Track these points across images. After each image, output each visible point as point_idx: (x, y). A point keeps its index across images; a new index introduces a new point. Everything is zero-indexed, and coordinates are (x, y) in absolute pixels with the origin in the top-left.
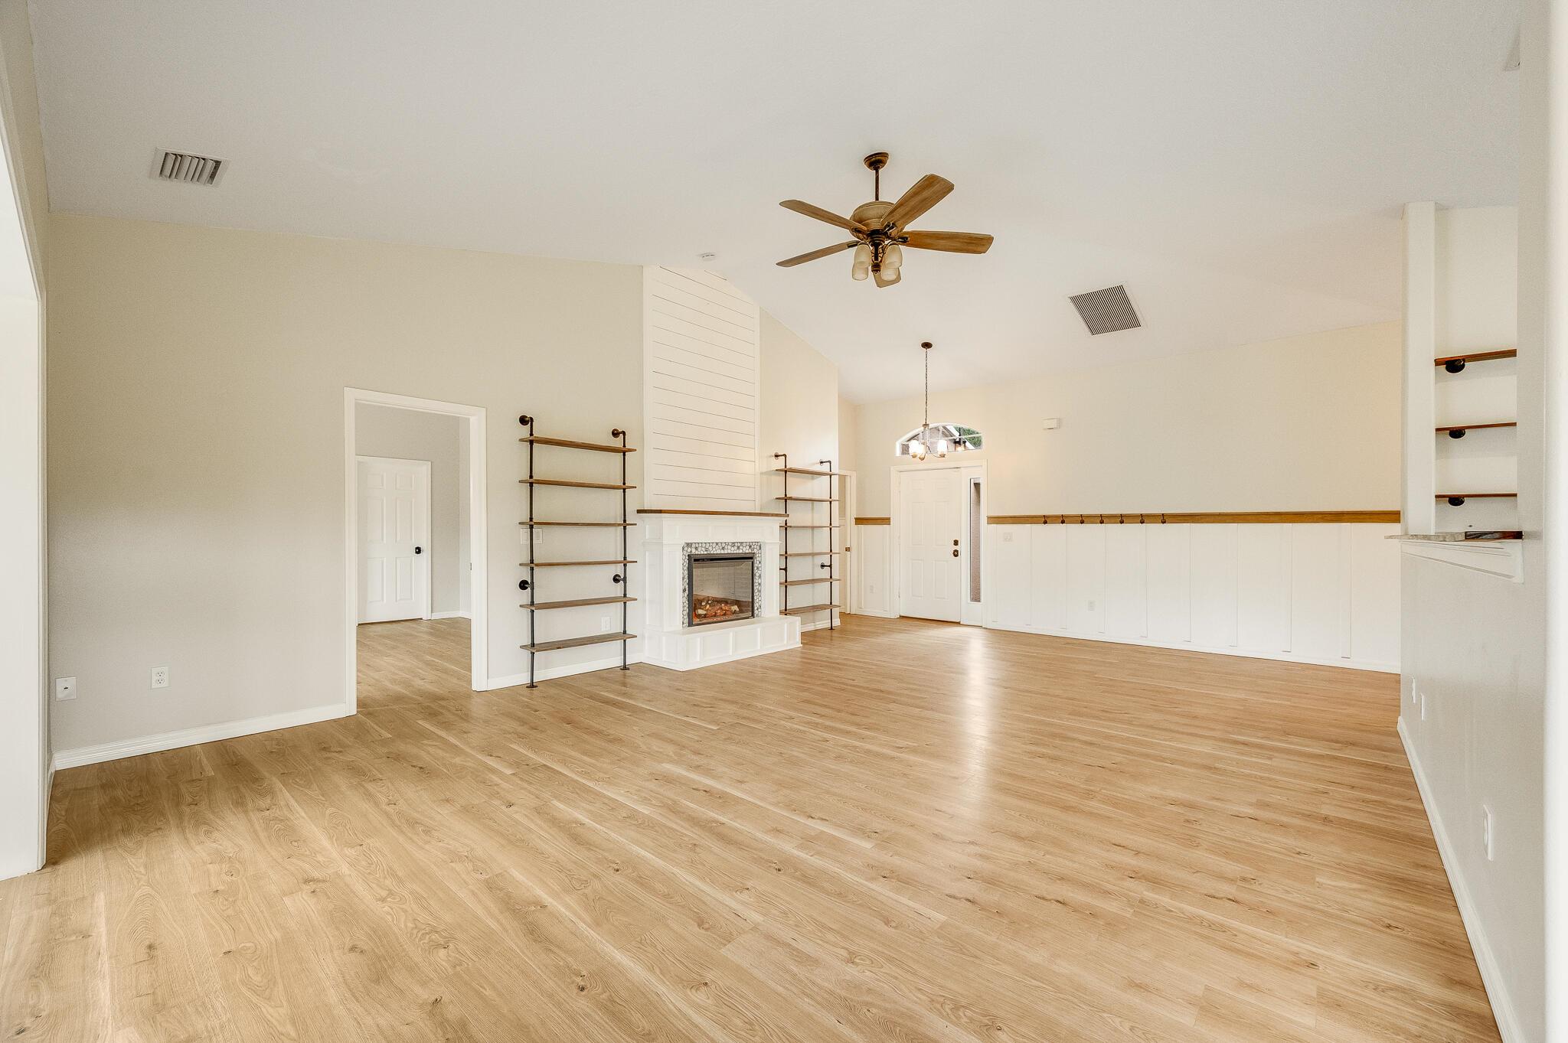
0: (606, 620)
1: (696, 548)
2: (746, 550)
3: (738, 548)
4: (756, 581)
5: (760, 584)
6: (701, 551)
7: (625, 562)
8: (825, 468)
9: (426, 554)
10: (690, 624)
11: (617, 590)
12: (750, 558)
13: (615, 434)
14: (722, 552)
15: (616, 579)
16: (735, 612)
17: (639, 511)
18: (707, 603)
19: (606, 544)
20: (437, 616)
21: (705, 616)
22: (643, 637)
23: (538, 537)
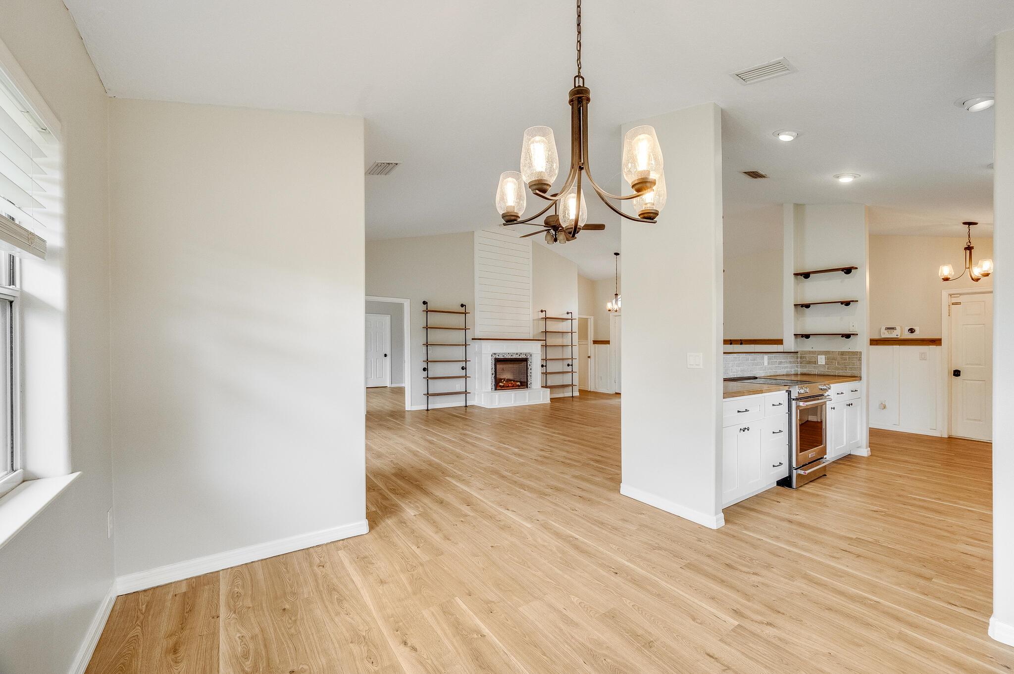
0: (458, 385)
1: (498, 356)
2: (524, 357)
3: (520, 355)
4: (529, 371)
5: (531, 373)
6: (501, 357)
7: (466, 361)
8: (569, 316)
9: (389, 357)
10: (496, 389)
11: (463, 373)
12: (526, 360)
13: (462, 306)
14: (511, 357)
15: (463, 368)
16: (518, 386)
17: (473, 339)
18: (504, 380)
19: (458, 353)
20: (394, 385)
21: (503, 386)
22: (475, 394)
23: (430, 350)
